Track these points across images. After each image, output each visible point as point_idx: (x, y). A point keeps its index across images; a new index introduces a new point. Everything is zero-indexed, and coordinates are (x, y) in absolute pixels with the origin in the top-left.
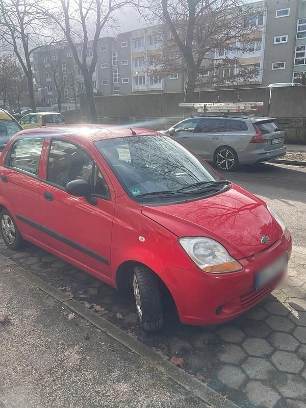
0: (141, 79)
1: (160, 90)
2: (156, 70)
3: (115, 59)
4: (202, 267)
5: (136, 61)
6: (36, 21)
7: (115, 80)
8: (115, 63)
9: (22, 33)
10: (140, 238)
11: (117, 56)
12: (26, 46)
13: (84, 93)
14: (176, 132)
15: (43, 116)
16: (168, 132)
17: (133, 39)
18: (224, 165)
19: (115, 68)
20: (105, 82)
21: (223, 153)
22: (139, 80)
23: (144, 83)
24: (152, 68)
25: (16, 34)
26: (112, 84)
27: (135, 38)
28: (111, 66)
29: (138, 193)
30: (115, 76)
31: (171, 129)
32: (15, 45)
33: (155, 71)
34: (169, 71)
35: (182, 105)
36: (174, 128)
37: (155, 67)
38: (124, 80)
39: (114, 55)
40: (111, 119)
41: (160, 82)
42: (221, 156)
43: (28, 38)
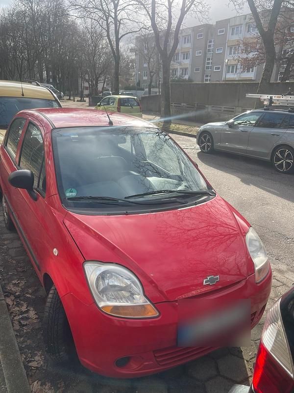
0: (233, 67)
1: (252, 80)
2: (247, 58)
3: (210, 46)
4: (101, 305)
5: (231, 48)
6: (130, 7)
7: (208, 68)
8: (209, 51)
9: (115, 18)
10: (55, 250)
11: (212, 43)
12: (117, 32)
13: (175, 79)
14: (235, 125)
15: (120, 99)
16: (227, 124)
17: (231, 27)
18: (281, 166)
19: (209, 55)
20: (197, 70)
21: (282, 153)
22: (231, 68)
23: (236, 72)
24: (245, 56)
25: (110, 20)
26: (204, 71)
27: (233, 24)
28: (205, 53)
29: (74, 194)
30: (208, 63)
31: (231, 121)
32: (108, 31)
33: (246, 60)
34: (262, 60)
35: (249, 95)
36: (234, 119)
37: (247, 55)
38: (216, 68)
39: (210, 42)
40: (188, 106)
41: (252, 71)
42: (279, 155)
43: (120, 23)
